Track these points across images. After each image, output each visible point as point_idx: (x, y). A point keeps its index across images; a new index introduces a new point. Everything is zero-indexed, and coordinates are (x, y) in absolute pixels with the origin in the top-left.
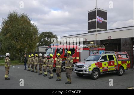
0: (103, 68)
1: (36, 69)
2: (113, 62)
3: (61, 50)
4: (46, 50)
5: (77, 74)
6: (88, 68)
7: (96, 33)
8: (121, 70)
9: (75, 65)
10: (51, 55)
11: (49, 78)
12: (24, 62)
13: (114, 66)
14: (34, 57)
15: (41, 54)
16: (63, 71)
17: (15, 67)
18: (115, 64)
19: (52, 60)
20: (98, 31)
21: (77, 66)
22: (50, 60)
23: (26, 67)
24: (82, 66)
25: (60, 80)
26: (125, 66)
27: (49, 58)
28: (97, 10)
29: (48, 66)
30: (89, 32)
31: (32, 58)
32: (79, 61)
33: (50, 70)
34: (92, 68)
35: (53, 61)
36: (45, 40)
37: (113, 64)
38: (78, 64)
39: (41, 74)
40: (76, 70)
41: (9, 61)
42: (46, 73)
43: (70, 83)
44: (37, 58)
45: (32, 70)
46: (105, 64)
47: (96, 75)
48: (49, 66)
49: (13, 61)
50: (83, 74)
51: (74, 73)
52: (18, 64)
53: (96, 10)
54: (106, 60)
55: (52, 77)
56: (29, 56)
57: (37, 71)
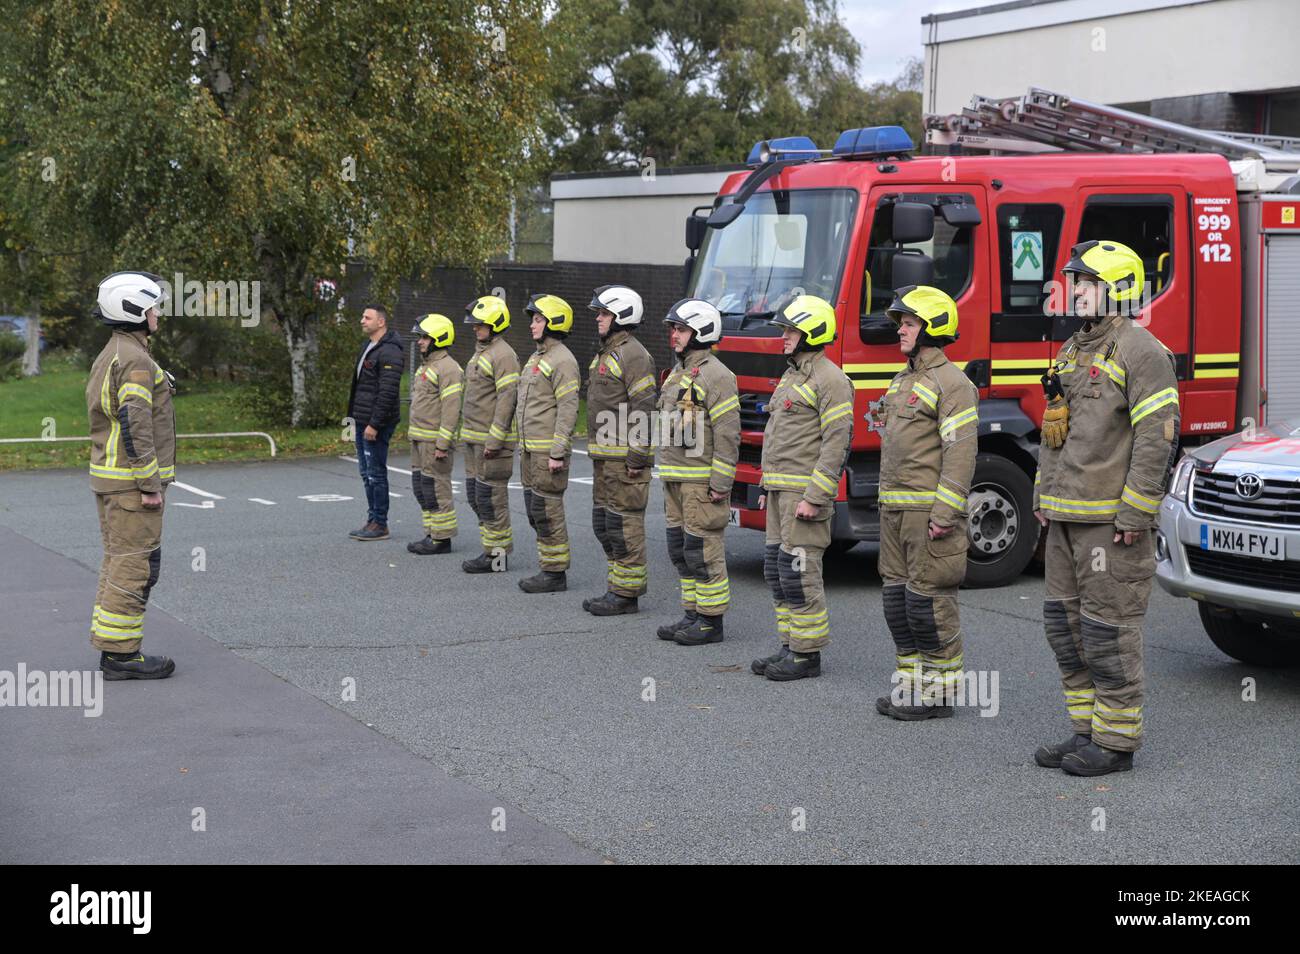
1: (543, 525)
10: (813, 312)
11: (759, 669)
14: (522, 336)
15: (621, 300)
19: (820, 388)
22: (793, 388)
31: (483, 361)
35: (838, 412)
39: (628, 603)
41: (156, 390)
42: (712, 595)
43: (1119, 761)
44: (562, 355)
52: (240, 456)
55: (809, 664)
56: (436, 325)
57: (558, 553)
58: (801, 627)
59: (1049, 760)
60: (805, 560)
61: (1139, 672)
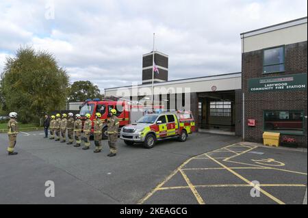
0: (160, 132)
1: (63, 136)
2: (174, 124)
3: (103, 108)
4: (80, 108)
5: (126, 141)
6: (140, 133)
7: (153, 85)
8: (184, 134)
9: (122, 129)
10: (88, 115)
11: (83, 149)
12: (44, 126)
13: (174, 130)
14: (61, 118)
15: (71, 114)
16: (104, 138)
17: (28, 134)
18: (176, 127)
19: (89, 122)
20: (155, 82)
21: (124, 130)
22: (86, 122)
23: (47, 134)
24: (131, 131)
25: (100, 151)
26: (188, 129)
27: (84, 119)
28: (155, 54)
29: (82, 131)
30: (143, 84)
31: (57, 120)
32: (129, 122)
33: (85, 136)
34: (145, 132)
35: (91, 124)
36: (80, 93)
37: (174, 127)
38: (127, 128)
39: (71, 143)
40: (124, 136)
42: (79, 142)
43: (115, 155)
44: (65, 119)
45: (58, 137)
46: (163, 127)
47: (150, 142)
48: (84, 131)
49: (26, 125)
50: (134, 142)
51: (121, 141)
52: (34, 130)
53: (153, 53)
54: (164, 122)
55: (88, 148)
56: (53, 117)
57: (64, 139)
58: (87, 145)
59: (108, 155)
60: (88, 138)
61: (117, 147)
